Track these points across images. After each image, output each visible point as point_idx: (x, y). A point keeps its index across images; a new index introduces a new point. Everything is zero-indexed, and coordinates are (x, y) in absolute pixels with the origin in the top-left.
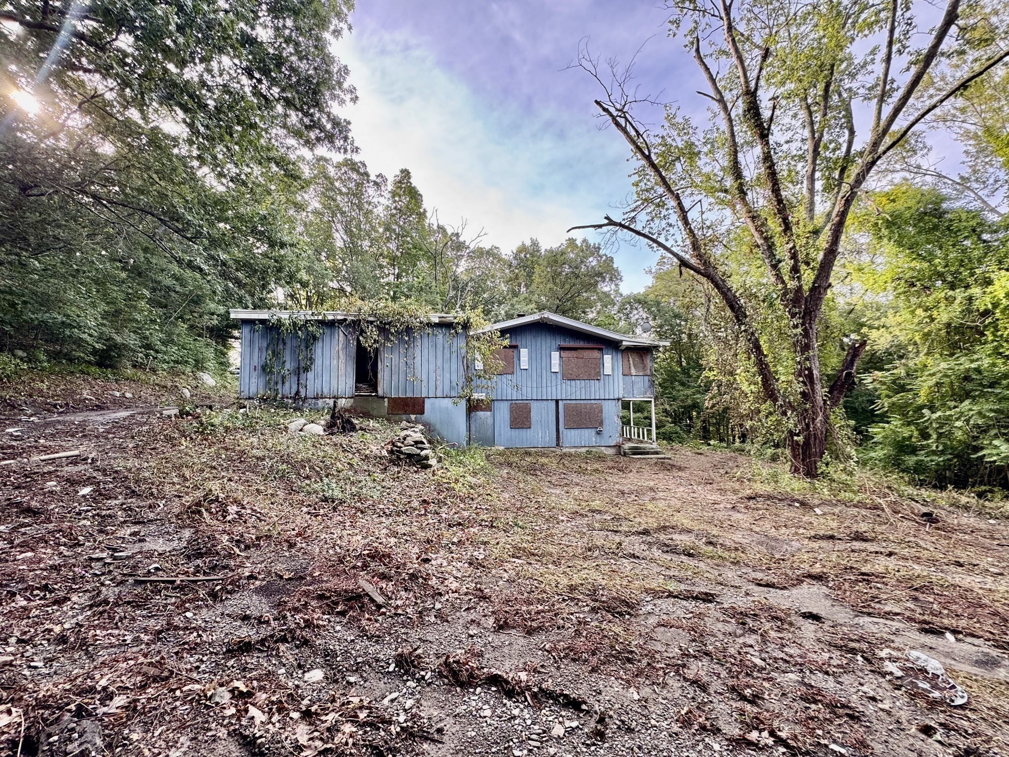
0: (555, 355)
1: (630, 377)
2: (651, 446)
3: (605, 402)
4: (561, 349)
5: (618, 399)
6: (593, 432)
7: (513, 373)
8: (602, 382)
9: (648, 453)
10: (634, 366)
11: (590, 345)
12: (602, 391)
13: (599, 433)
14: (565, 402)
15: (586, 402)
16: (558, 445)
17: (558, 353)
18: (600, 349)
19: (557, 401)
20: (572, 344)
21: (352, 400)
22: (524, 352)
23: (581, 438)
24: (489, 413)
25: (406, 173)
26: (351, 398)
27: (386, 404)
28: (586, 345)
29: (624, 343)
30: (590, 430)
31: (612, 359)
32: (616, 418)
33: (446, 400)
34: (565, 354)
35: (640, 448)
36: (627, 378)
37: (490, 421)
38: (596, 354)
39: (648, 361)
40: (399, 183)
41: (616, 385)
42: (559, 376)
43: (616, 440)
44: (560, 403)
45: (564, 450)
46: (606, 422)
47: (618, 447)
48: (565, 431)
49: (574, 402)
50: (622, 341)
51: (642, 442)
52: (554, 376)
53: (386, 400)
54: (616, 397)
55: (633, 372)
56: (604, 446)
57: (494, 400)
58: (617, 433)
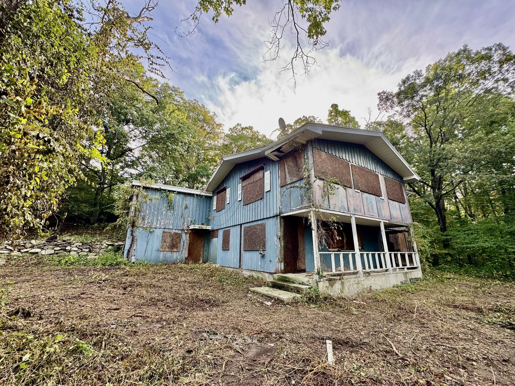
1: (286, 187)
2: (303, 280)
3: (268, 221)
4: (242, 180)
5: (277, 216)
6: (259, 255)
7: (224, 208)
8: (265, 200)
10: (289, 173)
12: (265, 210)
14: (244, 226)
15: (255, 223)
16: (240, 266)
17: (241, 185)
19: (241, 226)
22: (228, 192)
23: (252, 261)
24: (217, 239)
29: (266, 153)
31: (270, 173)
32: (275, 238)
34: (245, 183)
36: (283, 189)
37: (217, 245)
41: (275, 200)
42: (242, 204)
43: (275, 265)
46: (268, 244)
48: (244, 253)
49: (249, 225)
54: (275, 212)
55: (288, 179)
56: (267, 273)
57: (218, 230)
58: (277, 256)
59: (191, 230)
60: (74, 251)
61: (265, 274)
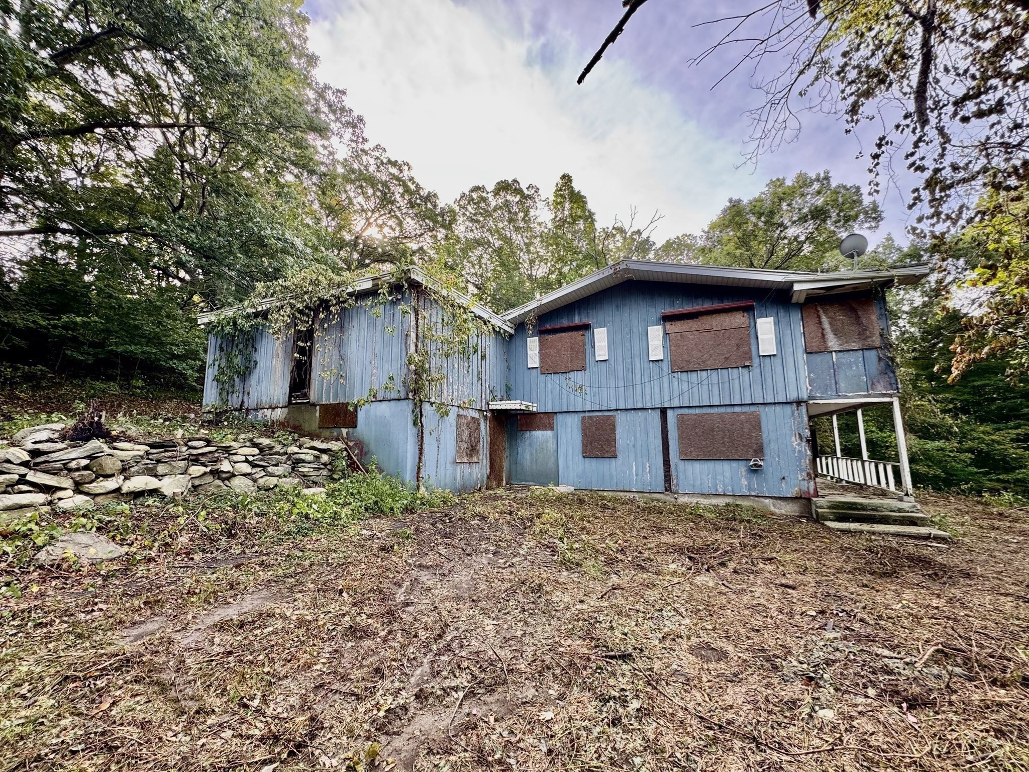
0: (656, 333)
1: (827, 356)
2: (900, 505)
3: (767, 408)
4: (666, 319)
5: (799, 403)
6: (741, 468)
7: (583, 369)
8: (756, 371)
9: (884, 520)
10: (836, 332)
11: (726, 304)
12: (758, 388)
13: (755, 470)
14: (679, 411)
15: (722, 410)
16: (668, 489)
17: (660, 328)
18: (748, 309)
19: (663, 411)
20: (688, 308)
21: (286, 410)
22: (601, 335)
23: (715, 478)
24: (549, 433)
25: (567, 179)
26: (285, 407)
27: (318, 414)
28: (717, 305)
29: (797, 287)
30: (734, 464)
31: (777, 323)
32: (795, 441)
33: (384, 404)
34: (675, 327)
35: (863, 507)
36: (818, 358)
37: (551, 446)
38: (739, 319)
39: (873, 319)
40: (558, 192)
41: (791, 374)
42: (666, 367)
43: (797, 483)
44: (670, 414)
45: (683, 500)
46: (771, 449)
47: (805, 500)
48: (681, 465)
49: (697, 411)
50: (792, 283)
51: (884, 494)
52: (654, 368)
53: (318, 408)
54: (793, 396)
55: (833, 343)
56: (771, 497)
57: (556, 413)
58: (802, 470)
59: (492, 411)
60: (245, 475)
61: (762, 499)
